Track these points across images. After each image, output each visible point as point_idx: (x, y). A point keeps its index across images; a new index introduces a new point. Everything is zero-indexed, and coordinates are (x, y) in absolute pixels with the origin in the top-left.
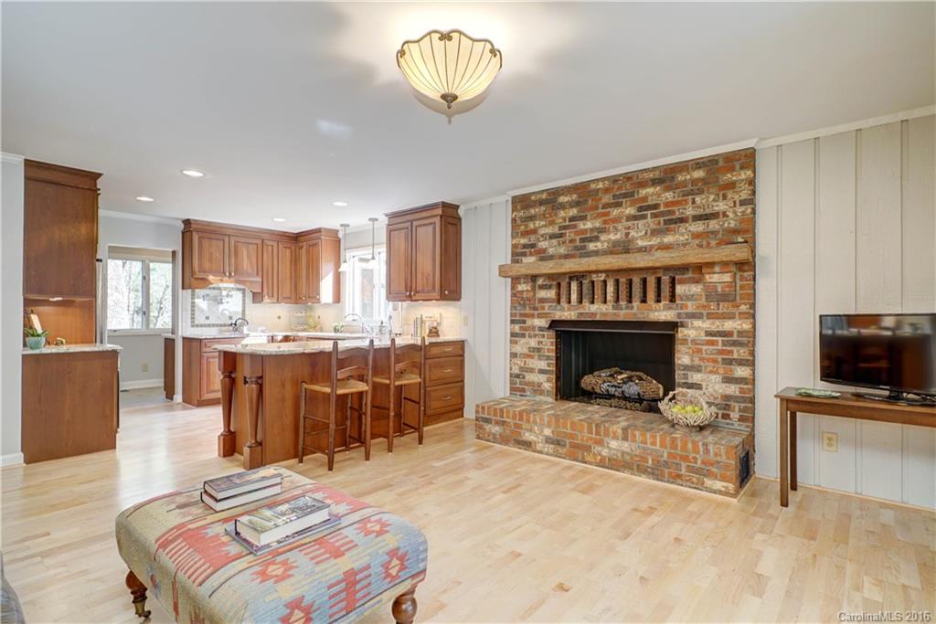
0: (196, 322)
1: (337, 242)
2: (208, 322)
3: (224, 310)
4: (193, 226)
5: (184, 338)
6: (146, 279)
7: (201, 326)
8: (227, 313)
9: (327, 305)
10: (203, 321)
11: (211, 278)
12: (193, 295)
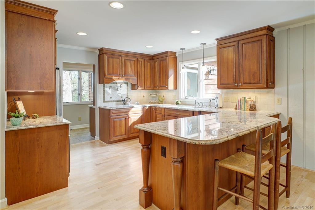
0: (105, 100)
1: (175, 59)
2: (111, 100)
3: (118, 94)
4: (104, 51)
5: (100, 108)
6: (80, 79)
7: (108, 102)
8: (120, 95)
9: (171, 90)
10: (109, 99)
11: (114, 78)
12: (104, 86)
